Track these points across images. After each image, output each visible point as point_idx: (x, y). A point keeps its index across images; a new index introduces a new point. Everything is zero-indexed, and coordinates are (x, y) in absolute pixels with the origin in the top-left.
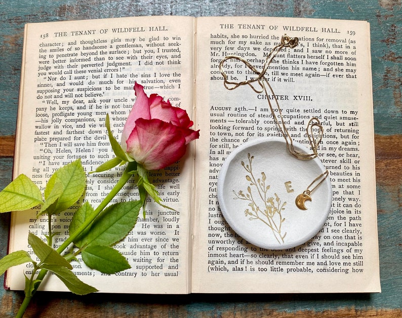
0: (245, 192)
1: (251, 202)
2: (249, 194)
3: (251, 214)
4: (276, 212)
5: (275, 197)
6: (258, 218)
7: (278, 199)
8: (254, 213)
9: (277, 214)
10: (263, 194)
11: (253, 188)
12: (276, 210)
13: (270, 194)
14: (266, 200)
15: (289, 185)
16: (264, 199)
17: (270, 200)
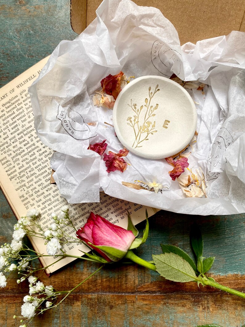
0: (138, 107)
1: (137, 115)
2: (140, 110)
3: (131, 121)
4: (146, 133)
5: (153, 124)
6: (133, 127)
7: (154, 126)
8: (133, 122)
9: (146, 134)
10: (147, 116)
11: (145, 108)
12: (148, 131)
13: (152, 119)
14: (147, 121)
15: (167, 123)
16: (146, 120)
17: (149, 123)
